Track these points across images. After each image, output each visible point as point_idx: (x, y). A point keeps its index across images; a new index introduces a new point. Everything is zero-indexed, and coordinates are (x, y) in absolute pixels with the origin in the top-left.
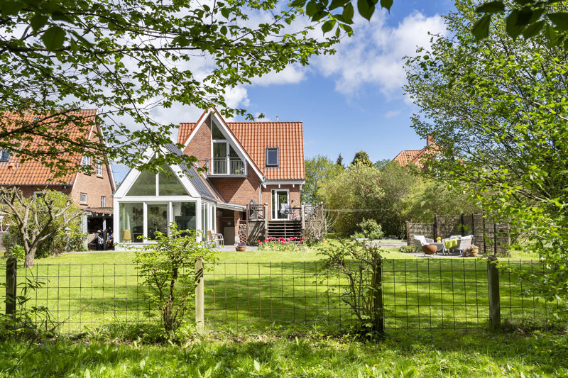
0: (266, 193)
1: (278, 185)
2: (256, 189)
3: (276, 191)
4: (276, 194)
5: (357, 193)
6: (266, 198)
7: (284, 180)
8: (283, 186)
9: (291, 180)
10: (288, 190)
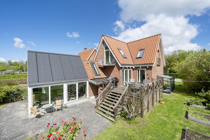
0: (135, 71)
1: (140, 67)
2: (119, 71)
3: (140, 69)
4: (140, 71)
5: (199, 67)
6: (135, 73)
7: (143, 64)
8: (142, 67)
9: (146, 64)
10: (145, 69)
